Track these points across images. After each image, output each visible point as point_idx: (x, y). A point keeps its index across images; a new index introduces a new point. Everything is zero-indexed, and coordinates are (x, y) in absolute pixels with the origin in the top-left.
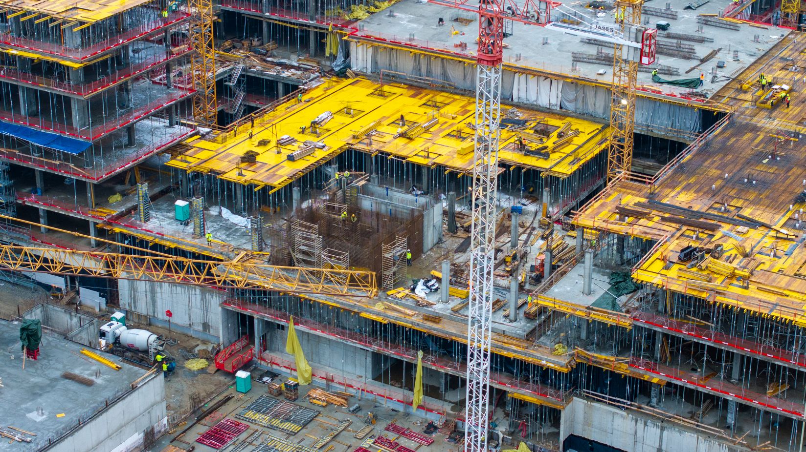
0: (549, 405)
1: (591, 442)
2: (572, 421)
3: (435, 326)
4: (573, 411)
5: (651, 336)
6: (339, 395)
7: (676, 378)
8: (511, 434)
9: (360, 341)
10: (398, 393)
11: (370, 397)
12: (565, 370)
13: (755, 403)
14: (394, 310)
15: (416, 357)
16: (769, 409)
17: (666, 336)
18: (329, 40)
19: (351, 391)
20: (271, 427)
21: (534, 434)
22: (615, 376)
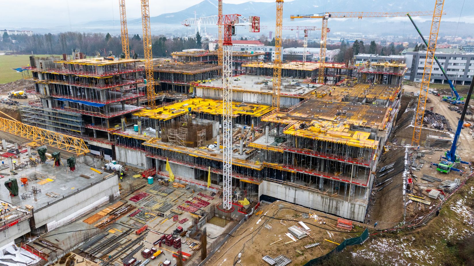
0: (254, 183)
1: (270, 197)
2: (263, 189)
3: (214, 157)
4: (263, 186)
5: (290, 154)
6: (183, 184)
7: (300, 171)
8: (241, 195)
9: (190, 165)
10: (202, 183)
11: (193, 184)
12: (260, 170)
13: (331, 178)
14: (200, 153)
15: (208, 169)
16: (337, 180)
17: (296, 154)
18: (190, 88)
19: (187, 183)
20: (157, 195)
21: (249, 195)
22: (277, 171)
